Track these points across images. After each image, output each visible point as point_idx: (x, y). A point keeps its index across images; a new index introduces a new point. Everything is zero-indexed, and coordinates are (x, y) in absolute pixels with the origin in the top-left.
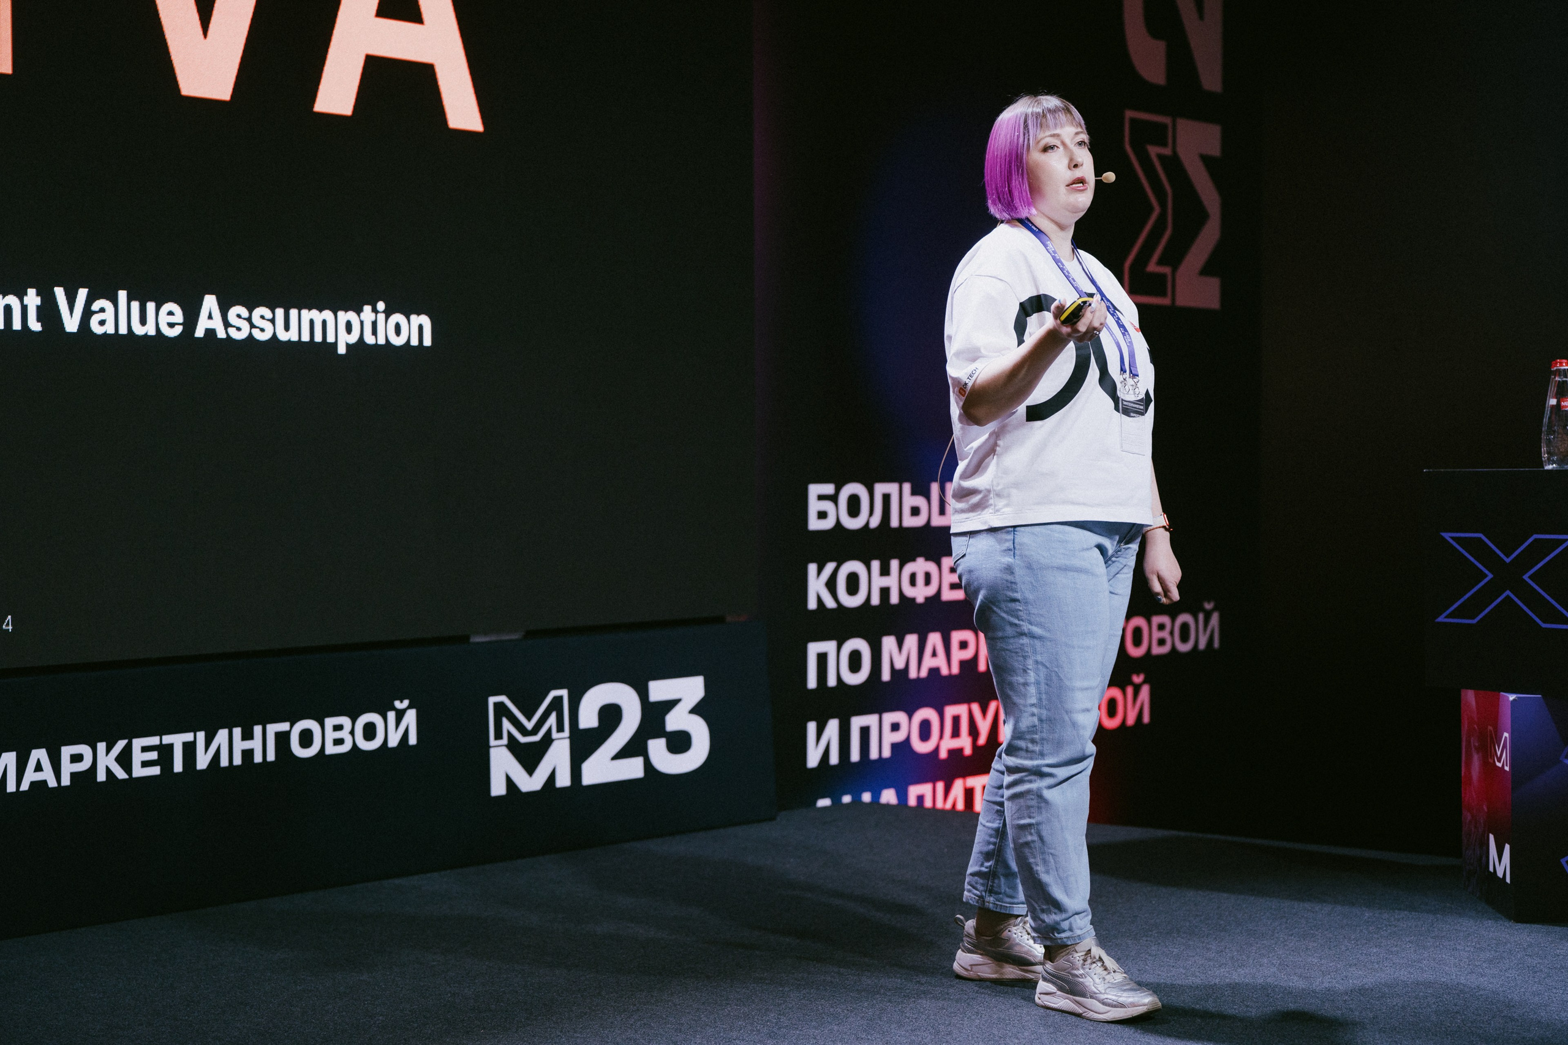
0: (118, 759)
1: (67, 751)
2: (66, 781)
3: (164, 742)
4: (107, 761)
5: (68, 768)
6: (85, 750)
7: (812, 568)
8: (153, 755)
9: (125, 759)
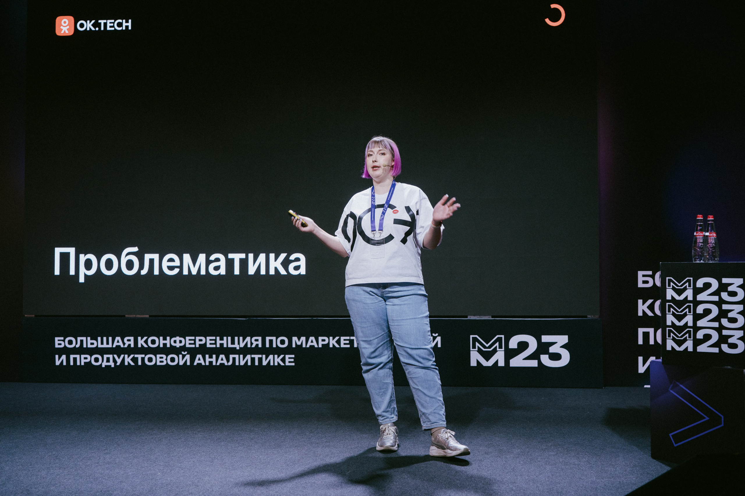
0: (336, 342)
1: (320, 338)
2: (320, 346)
3: (351, 339)
4: (333, 342)
5: (321, 343)
6: (326, 338)
7: (640, 302)
8: (348, 342)
9: (338, 342)
